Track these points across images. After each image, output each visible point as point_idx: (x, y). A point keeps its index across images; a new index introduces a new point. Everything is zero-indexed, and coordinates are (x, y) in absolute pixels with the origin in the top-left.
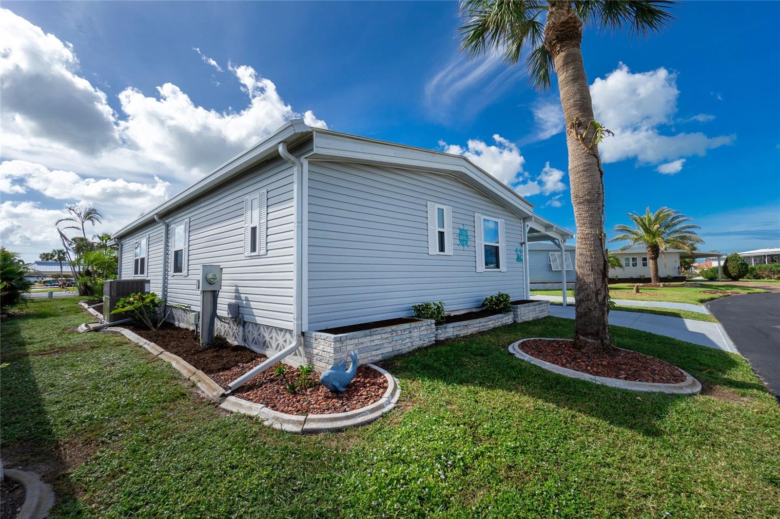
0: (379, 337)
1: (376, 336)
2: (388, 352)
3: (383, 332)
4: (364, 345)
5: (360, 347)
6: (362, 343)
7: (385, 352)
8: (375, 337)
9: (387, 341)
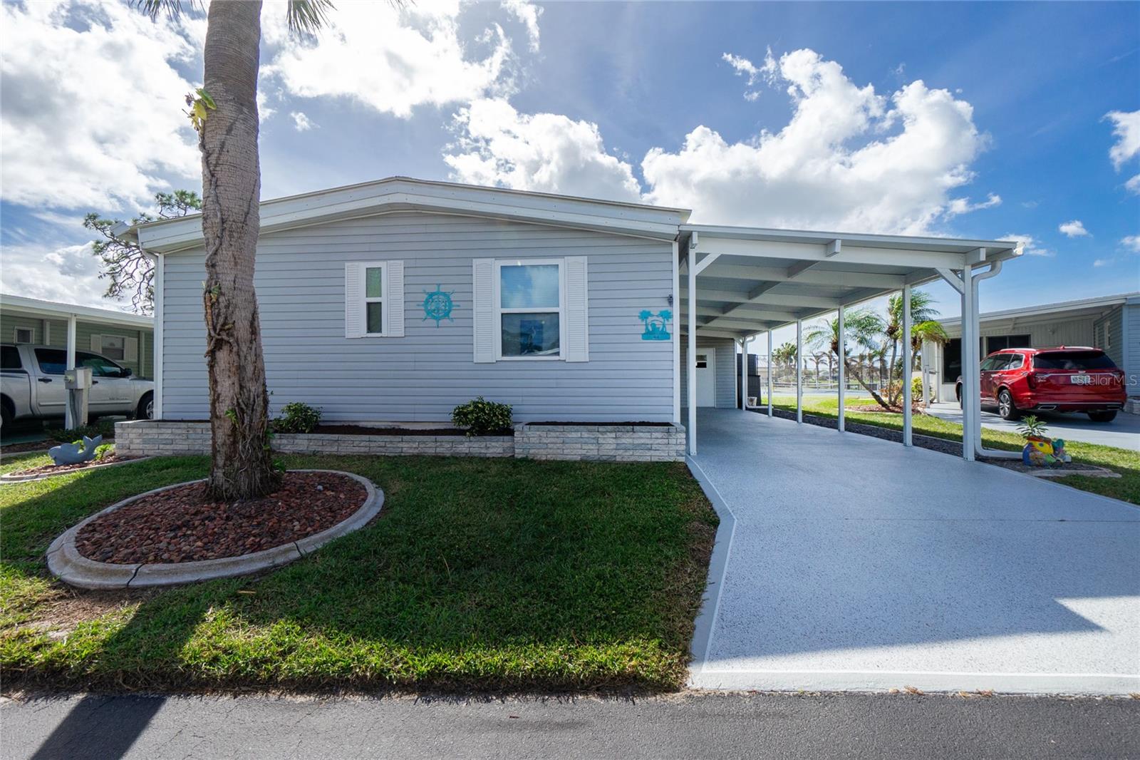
0: (169, 431)
1: (165, 430)
2: (182, 450)
3: (175, 427)
4: (150, 437)
5: (145, 437)
6: (147, 434)
7: (178, 448)
8: (163, 431)
9: (181, 437)
